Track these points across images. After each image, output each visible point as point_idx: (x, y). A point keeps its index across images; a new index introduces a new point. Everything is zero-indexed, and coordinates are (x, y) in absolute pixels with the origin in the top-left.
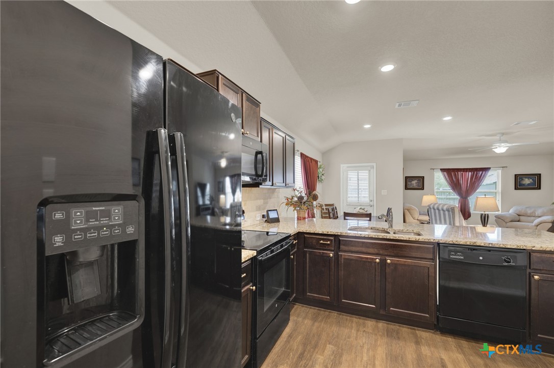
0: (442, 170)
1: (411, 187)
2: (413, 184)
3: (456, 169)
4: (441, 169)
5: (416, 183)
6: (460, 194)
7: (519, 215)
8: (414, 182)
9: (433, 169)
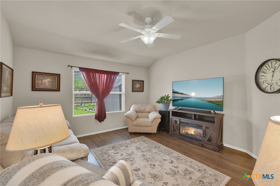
0: (82, 69)
1: (42, 87)
2: (45, 83)
3: (94, 70)
4: (80, 68)
5: (49, 82)
6: (97, 96)
7: (137, 112)
8: (47, 82)
9: (72, 67)
